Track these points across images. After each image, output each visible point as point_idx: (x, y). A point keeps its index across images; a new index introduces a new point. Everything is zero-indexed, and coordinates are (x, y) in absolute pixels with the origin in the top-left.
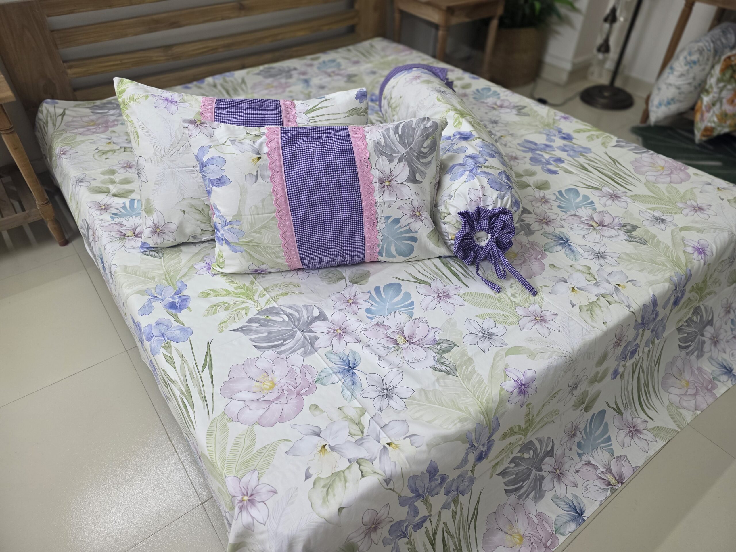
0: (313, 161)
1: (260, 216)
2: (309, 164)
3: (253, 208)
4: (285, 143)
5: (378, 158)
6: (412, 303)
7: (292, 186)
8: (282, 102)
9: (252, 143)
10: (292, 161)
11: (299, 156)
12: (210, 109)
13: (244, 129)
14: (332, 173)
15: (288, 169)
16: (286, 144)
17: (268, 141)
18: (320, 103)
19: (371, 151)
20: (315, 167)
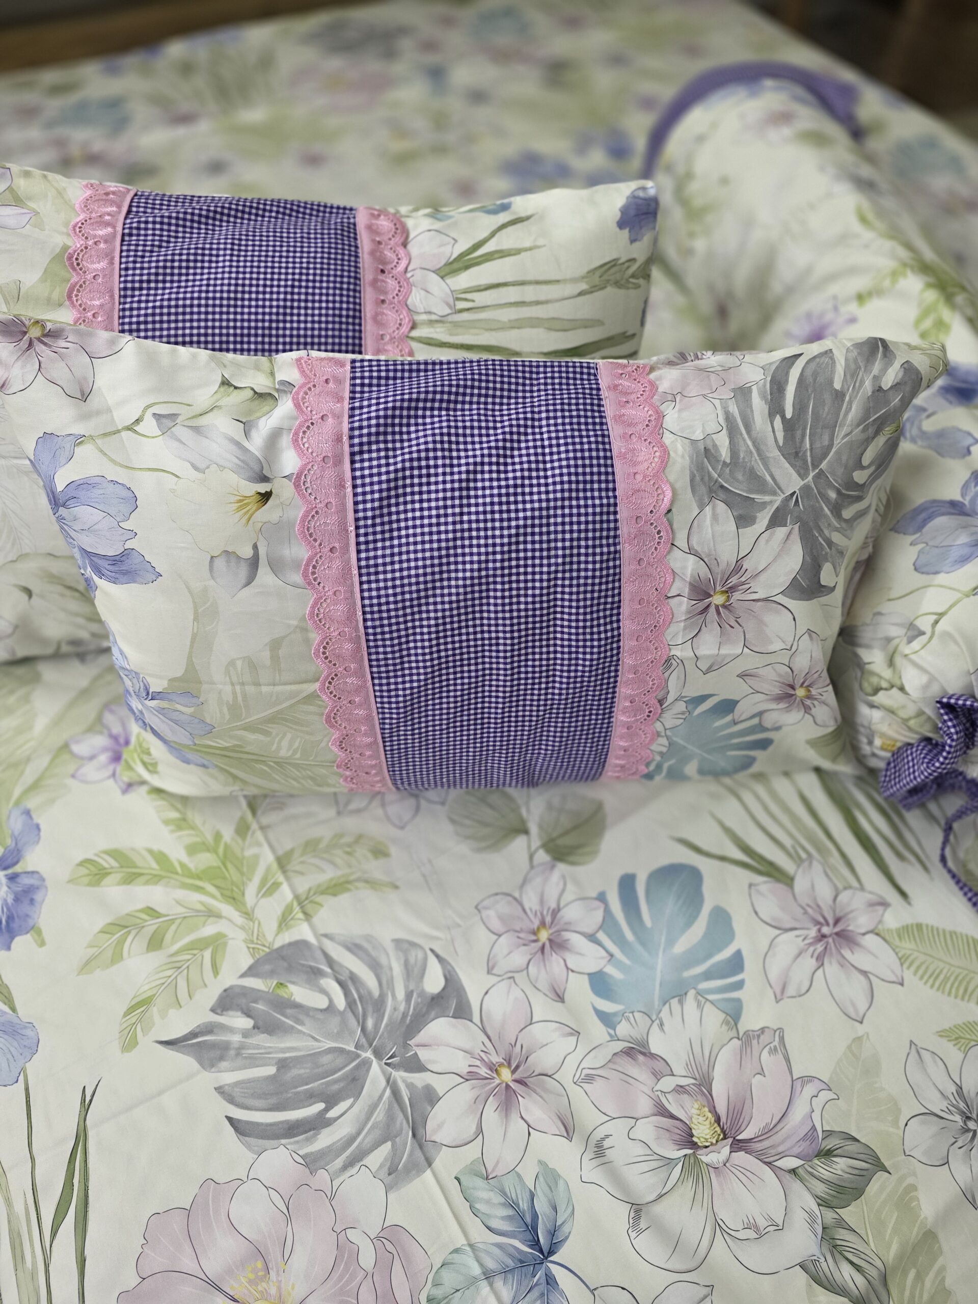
0: (465, 518)
1: (264, 689)
2: (450, 527)
3: (239, 663)
4: (365, 439)
5: (702, 508)
6: (736, 963)
7: (383, 600)
8: (361, 220)
9: (236, 431)
10: (385, 511)
11: (413, 493)
12: (106, 242)
13: (213, 364)
14: (530, 562)
15: (371, 538)
16: (370, 443)
17: (300, 426)
18: (493, 234)
19: (678, 486)
20: (471, 538)
